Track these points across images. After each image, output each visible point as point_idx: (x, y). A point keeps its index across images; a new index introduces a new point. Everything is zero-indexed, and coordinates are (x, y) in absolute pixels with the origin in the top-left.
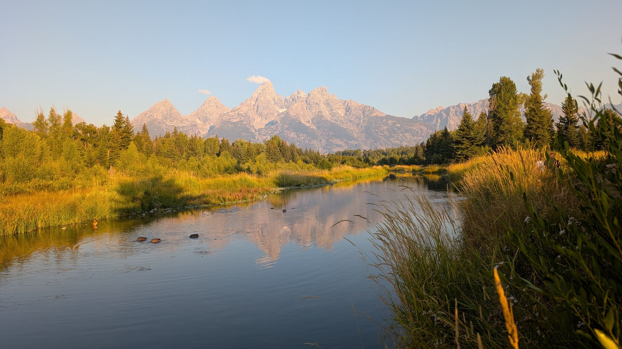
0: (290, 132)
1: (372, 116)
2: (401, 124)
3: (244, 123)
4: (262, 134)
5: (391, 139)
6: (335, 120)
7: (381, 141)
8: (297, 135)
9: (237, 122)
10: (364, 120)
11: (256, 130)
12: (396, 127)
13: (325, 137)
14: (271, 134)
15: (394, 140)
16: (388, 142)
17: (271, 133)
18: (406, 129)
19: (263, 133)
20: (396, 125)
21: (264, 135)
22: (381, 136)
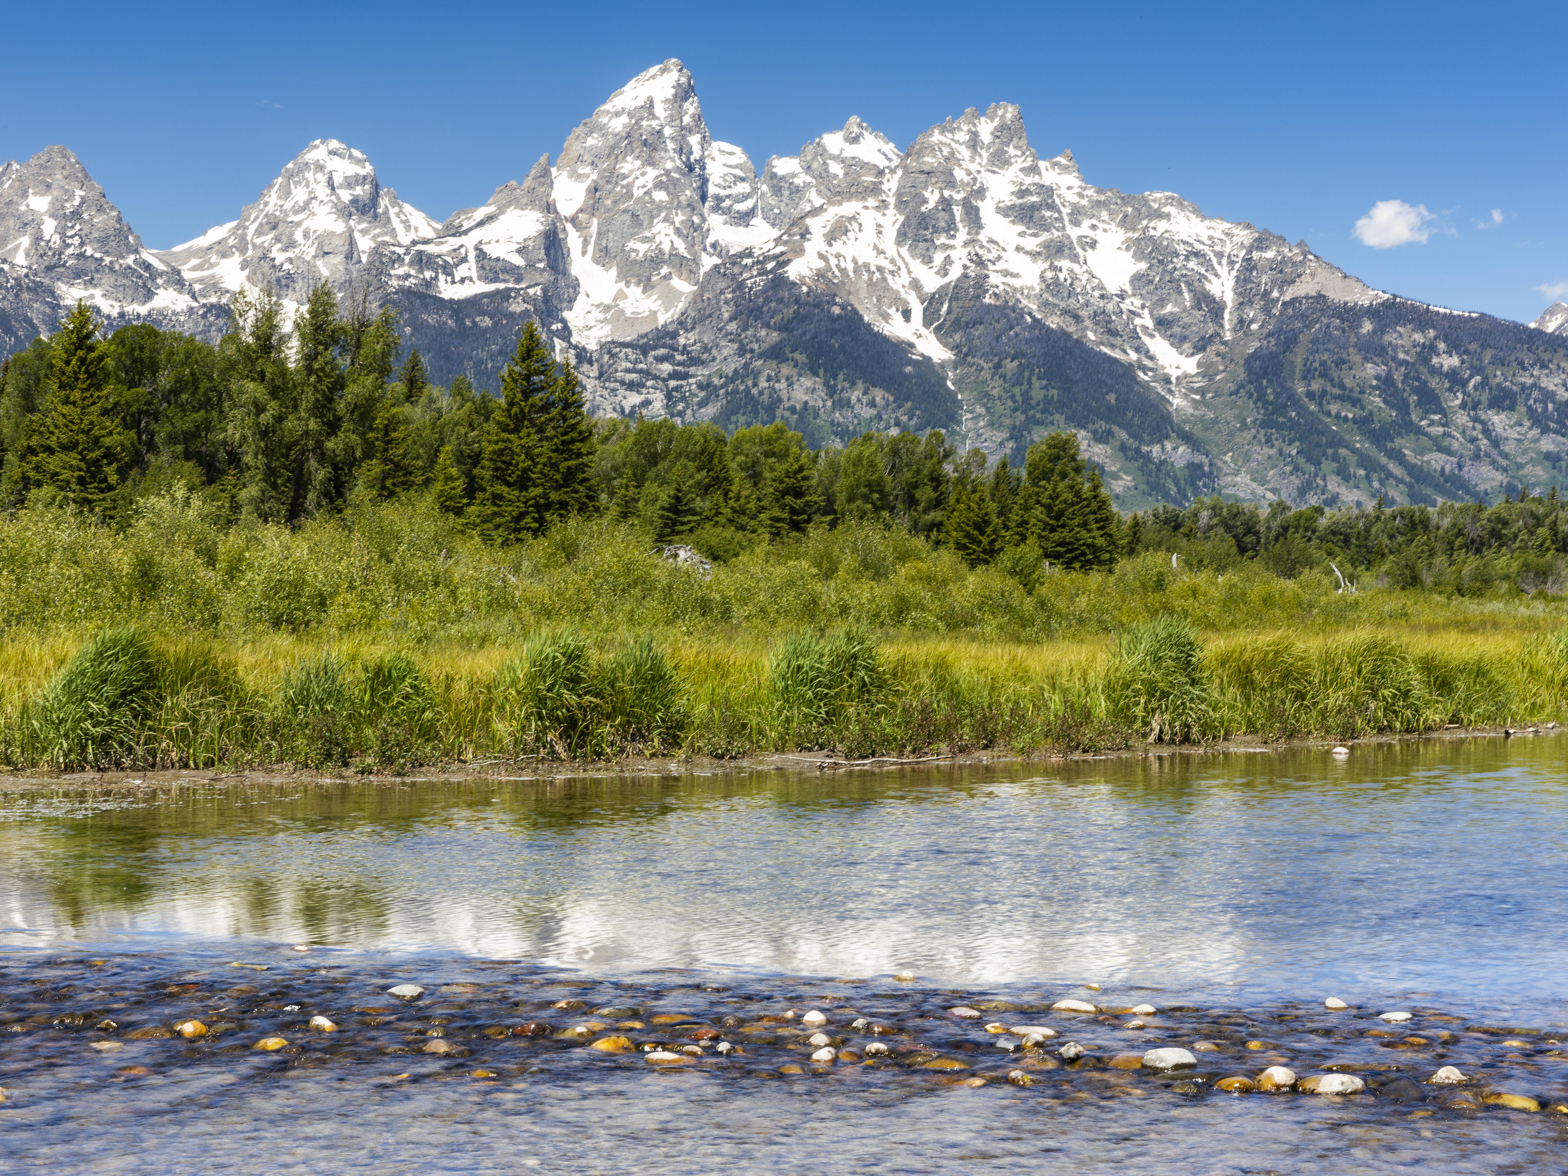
0: (785, 370)
1: (1294, 300)
2: (1467, 352)
3: (517, 307)
4: (623, 383)
5: (1406, 446)
6: (1065, 312)
7: (1343, 451)
8: (831, 391)
9: (473, 303)
10: (1241, 321)
11: (582, 355)
12: (1436, 371)
13: (999, 409)
14: (672, 383)
15: (1421, 452)
16: (1384, 460)
17: (674, 376)
18: (1499, 385)
19: (627, 371)
20: (1435, 360)
21: (632, 386)
22: (1346, 419)
